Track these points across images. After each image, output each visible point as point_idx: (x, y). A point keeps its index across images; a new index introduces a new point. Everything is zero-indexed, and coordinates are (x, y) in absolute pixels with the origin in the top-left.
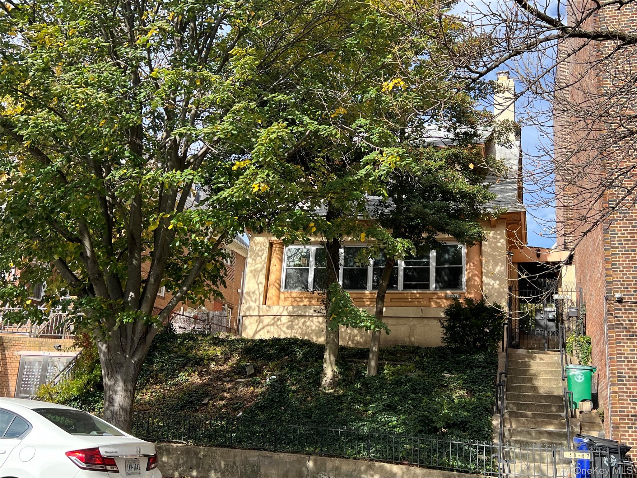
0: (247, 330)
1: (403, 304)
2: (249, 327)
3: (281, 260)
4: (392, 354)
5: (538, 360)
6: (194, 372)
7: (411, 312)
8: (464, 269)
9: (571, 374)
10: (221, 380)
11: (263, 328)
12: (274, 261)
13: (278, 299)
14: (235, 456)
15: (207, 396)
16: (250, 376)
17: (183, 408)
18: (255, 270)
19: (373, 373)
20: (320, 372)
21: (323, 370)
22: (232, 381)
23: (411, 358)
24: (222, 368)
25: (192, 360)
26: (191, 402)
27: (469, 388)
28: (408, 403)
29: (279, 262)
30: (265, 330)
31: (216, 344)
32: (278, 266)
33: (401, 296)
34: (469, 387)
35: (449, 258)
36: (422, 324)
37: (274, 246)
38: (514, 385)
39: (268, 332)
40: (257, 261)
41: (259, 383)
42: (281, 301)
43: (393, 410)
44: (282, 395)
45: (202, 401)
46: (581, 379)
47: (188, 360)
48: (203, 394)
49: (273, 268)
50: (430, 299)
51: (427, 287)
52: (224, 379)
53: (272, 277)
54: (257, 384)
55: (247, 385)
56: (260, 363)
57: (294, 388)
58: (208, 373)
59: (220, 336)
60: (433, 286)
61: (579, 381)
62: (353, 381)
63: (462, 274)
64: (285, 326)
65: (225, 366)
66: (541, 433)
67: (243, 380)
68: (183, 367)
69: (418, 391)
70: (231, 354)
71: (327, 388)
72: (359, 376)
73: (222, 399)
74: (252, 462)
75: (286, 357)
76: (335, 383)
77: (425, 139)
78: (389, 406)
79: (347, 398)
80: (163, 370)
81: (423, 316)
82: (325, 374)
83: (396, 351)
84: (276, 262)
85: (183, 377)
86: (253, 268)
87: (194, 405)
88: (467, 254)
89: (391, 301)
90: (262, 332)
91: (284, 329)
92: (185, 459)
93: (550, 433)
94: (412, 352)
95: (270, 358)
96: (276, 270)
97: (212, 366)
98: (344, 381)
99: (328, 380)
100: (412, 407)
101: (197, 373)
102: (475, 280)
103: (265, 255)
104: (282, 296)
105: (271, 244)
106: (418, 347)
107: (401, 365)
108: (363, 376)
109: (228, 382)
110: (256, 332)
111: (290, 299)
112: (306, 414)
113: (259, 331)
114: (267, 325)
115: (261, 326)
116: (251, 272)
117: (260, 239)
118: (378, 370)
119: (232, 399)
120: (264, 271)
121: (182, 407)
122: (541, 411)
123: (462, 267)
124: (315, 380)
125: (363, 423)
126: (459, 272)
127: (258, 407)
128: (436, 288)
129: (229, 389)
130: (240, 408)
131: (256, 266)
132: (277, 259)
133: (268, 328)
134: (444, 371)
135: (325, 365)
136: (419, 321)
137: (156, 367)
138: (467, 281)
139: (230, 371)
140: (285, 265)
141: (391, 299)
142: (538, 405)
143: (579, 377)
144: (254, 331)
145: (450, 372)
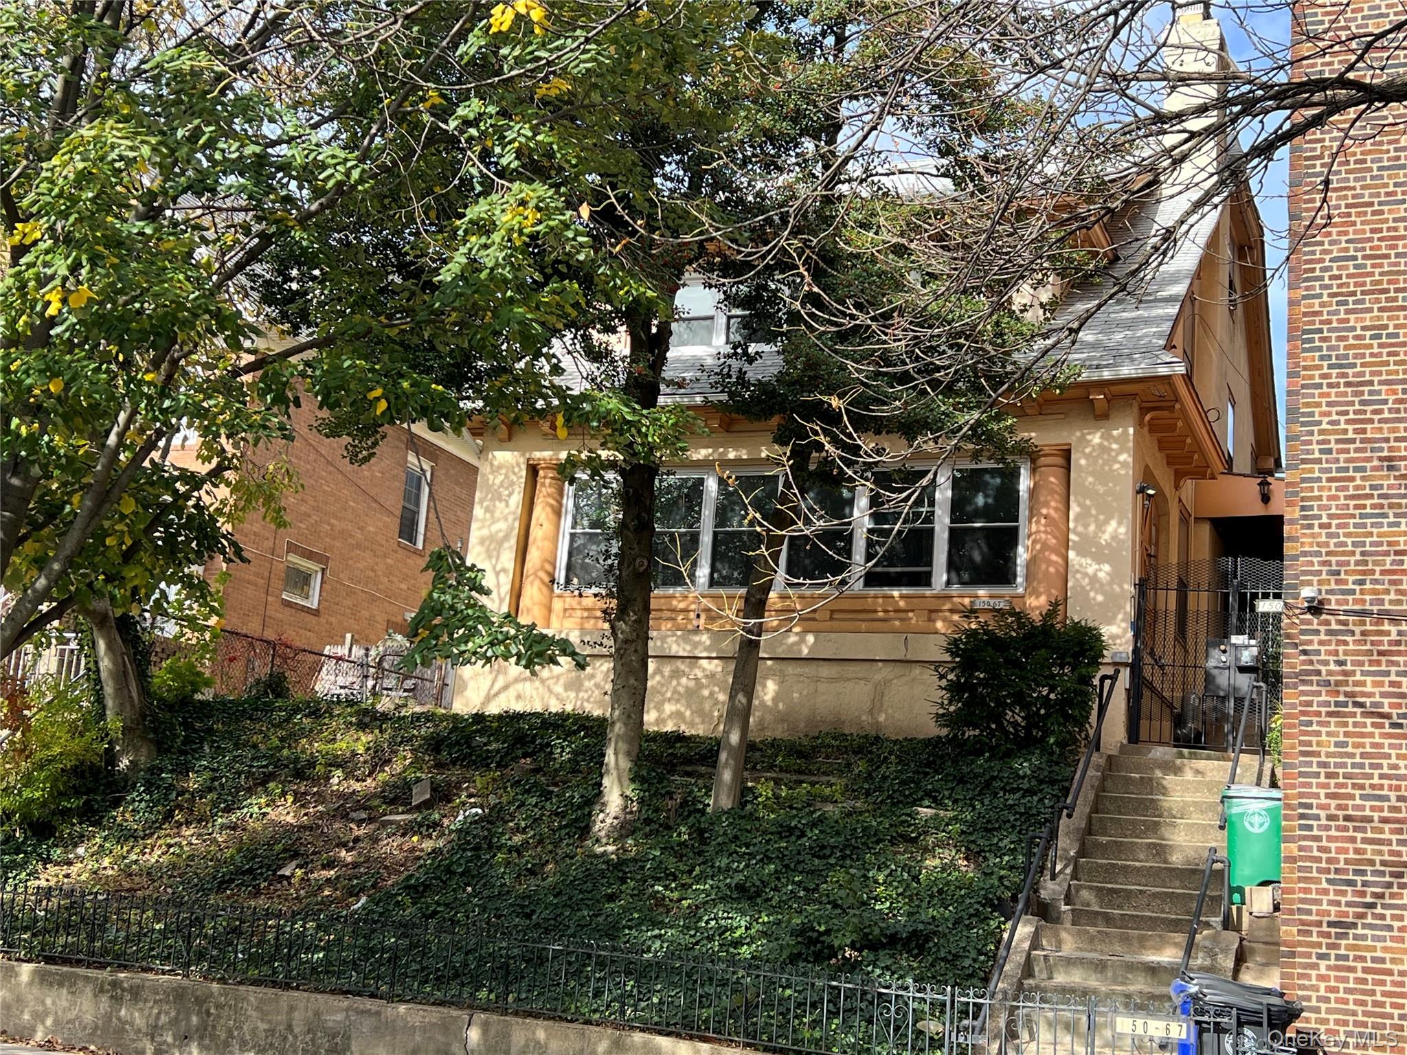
0: (469, 693)
1: (863, 626)
2: (471, 685)
3: (558, 512)
4: (801, 754)
5: (1189, 776)
6: (284, 794)
7: (878, 645)
8: (1023, 532)
9: (1234, 811)
10: (345, 817)
11: (505, 688)
12: (541, 513)
13: (545, 612)
14: (292, 1009)
15: (296, 855)
16: (418, 808)
17: (223, 885)
18: (491, 537)
19: (726, 802)
20: (595, 797)
21: (600, 794)
22: (371, 820)
23: (848, 765)
24: (357, 786)
25: (286, 766)
26: (250, 871)
27: (972, 846)
28: (793, 883)
29: (552, 516)
30: (512, 692)
31: (362, 726)
32: (548, 527)
33: (858, 605)
34: (974, 842)
35: (986, 504)
36: (904, 679)
37: (541, 473)
38: (1104, 839)
39: (519, 697)
40: (497, 514)
41: (435, 825)
42: (554, 618)
43: (750, 898)
44: (479, 858)
45: (280, 868)
46: (1262, 825)
47: (278, 764)
48: (285, 850)
49: (536, 533)
50: (931, 611)
51: (924, 580)
52: (353, 815)
53: (534, 556)
54: (429, 827)
55: (407, 830)
56: (455, 773)
57: (518, 839)
58: (320, 798)
59: (378, 707)
60: (940, 575)
61: (1256, 830)
62: (671, 823)
63: (1016, 544)
64: (562, 681)
65: (369, 780)
66: (1131, 967)
67: (398, 818)
68: (264, 783)
69: (827, 852)
70: (395, 752)
71: (604, 840)
72: (690, 808)
73: (329, 865)
74: (330, 1024)
75: (529, 760)
76: (624, 830)
77: (884, 179)
78: (740, 888)
79: (643, 868)
80: (210, 790)
81: (909, 657)
82: (604, 804)
83: (813, 748)
84: (543, 516)
85: (255, 805)
86: (485, 532)
87: (254, 879)
88: (1033, 492)
89: (831, 619)
90: (503, 696)
91: (559, 689)
92: (173, 1014)
93: (1153, 970)
94: (859, 751)
95: (481, 761)
96: (545, 538)
97: (335, 780)
98: (648, 821)
99: (609, 821)
100: (802, 893)
101: (290, 799)
102: (1050, 563)
103: (516, 499)
104: (558, 605)
105: (533, 470)
106: (877, 738)
107: (813, 784)
108: (699, 811)
109: (359, 823)
110: (489, 699)
111: (579, 613)
112: (522, 907)
113: (496, 695)
114: (516, 680)
115: (500, 682)
116: (482, 542)
117: (503, 457)
118: (743, 796)
119: (355, 865)
120: (513, 541)
121: (222, 883)
122: (1163, 912)
123: (1017, 528)
124: (576, 820)
125: (656, 932)
126: (1011, 537)
127: (408, 887)
128: (948, 583)
129: (357, 840)
130: (362, 890)
131: (494, 528)
132: (548, 509)
133: (519, 686)
134: (922, 799)
135: (606, 782)
136: (899, 669)
137: (193, 782)
138: (1028, 565)
139: (374, 796)
140: (567, 522)
141: (832, 612)
142: (1155, 895)
143: (1257, 820)
144: (483, 694)
145: (937, 803)
